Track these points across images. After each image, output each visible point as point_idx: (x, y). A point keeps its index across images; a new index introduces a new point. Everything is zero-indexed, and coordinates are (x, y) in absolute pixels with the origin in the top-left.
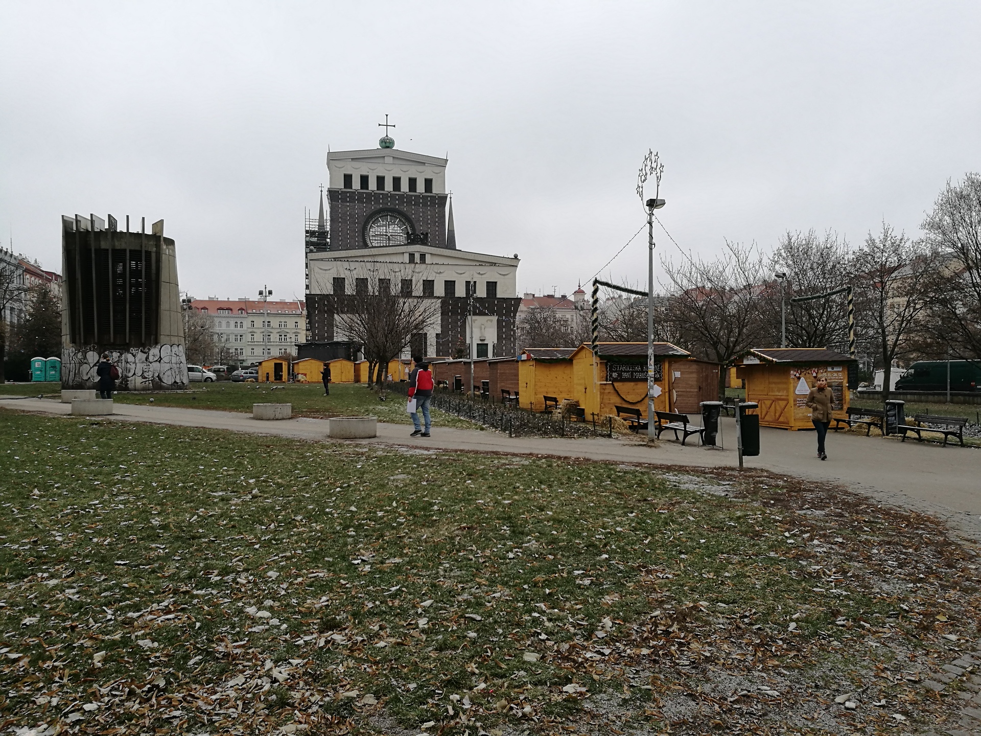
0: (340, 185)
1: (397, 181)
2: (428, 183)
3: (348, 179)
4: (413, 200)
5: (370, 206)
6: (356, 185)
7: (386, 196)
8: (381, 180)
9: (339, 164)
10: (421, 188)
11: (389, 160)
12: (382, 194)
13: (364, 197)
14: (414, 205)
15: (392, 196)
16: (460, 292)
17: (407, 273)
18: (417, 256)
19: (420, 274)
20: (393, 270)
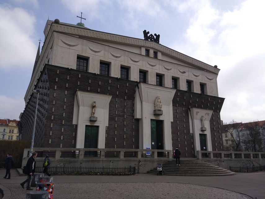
16: (183, 87)
17: (144, 64)
18: (152, 52)
19: (154, 68)
20: (133, 59)
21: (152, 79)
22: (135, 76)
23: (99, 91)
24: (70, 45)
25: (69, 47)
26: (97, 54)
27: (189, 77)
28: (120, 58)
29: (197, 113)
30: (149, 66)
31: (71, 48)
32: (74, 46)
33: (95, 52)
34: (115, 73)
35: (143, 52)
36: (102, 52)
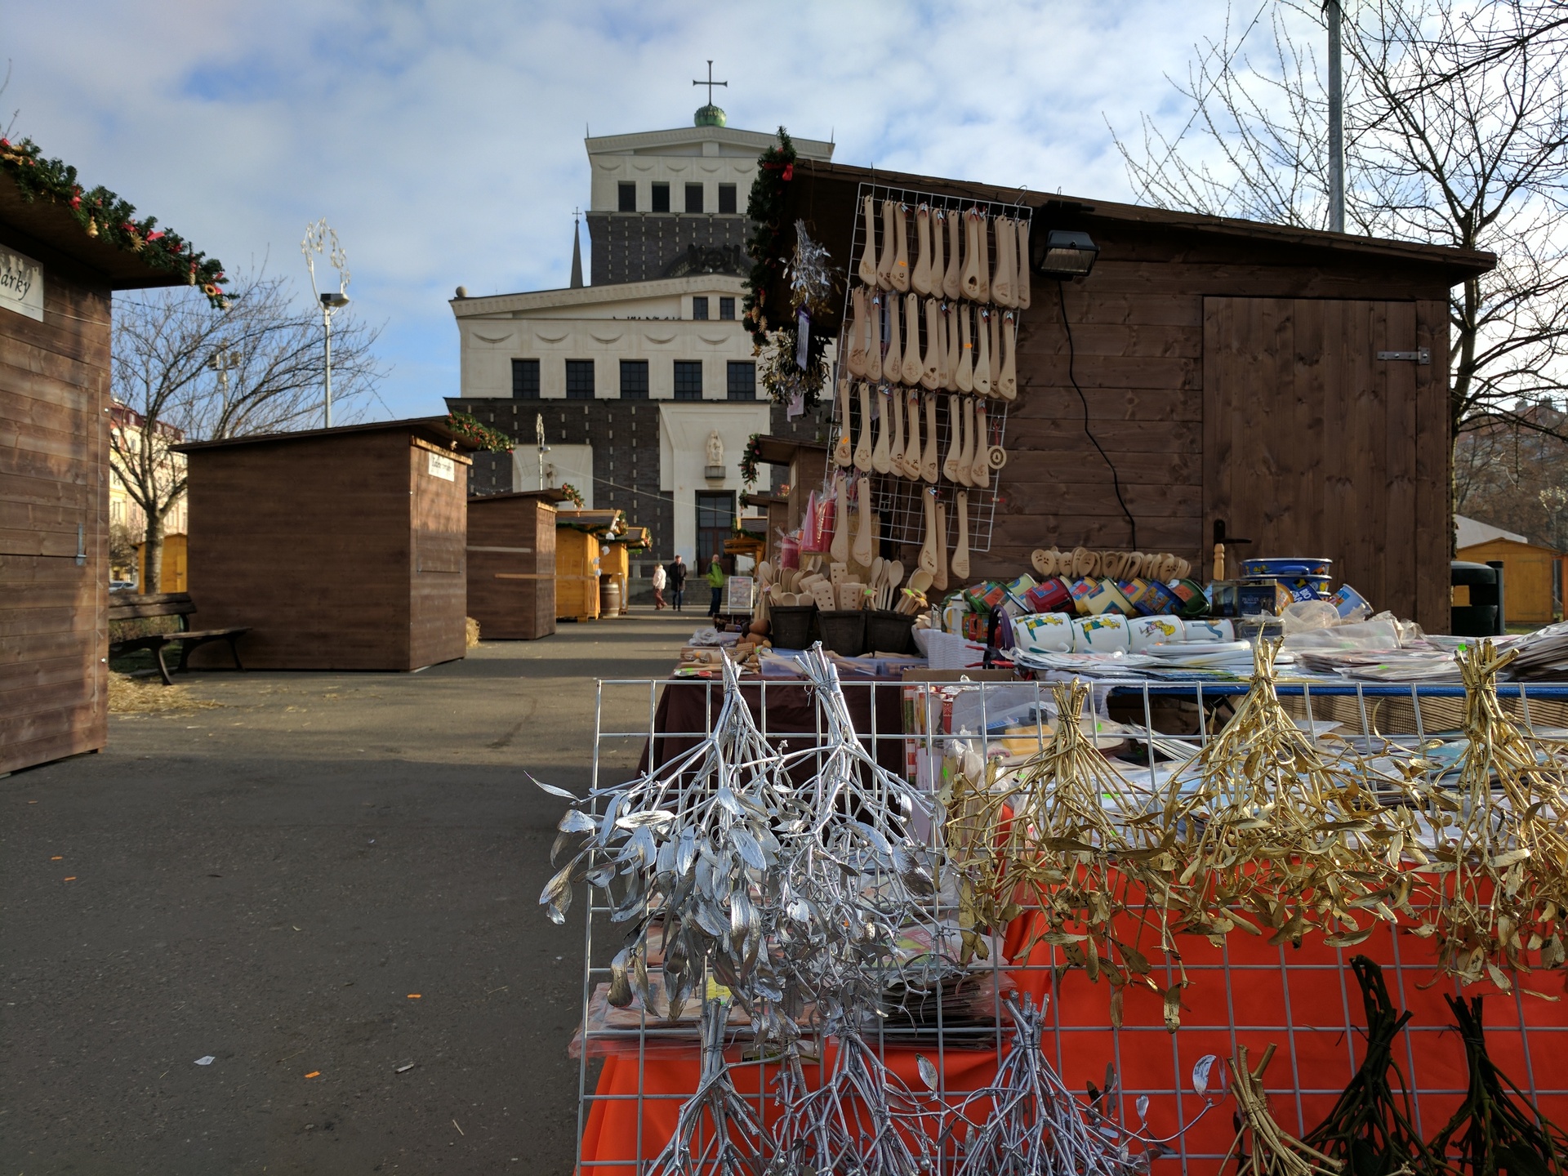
0: (612, 204)
1: (727, 192)
3: (627, 193)
5: (671, 245)
6: (644, 203)
8: (694, 194)
9: (608, 162)
11: (711, 149)
12: (696, 220)
13: (661, 229)
15: (717, 224)
17: (688, 343)
18: (713, 303)
19: (720, 347)
20: (653, 337)
21: (714, 383)
22: (661, 384)
23: (564, 436)
24: (494, 341)
25: (491, 345)
26: (556, 345)
28: (617, 343)
30: (704, 345)
31: (497, 345)
32: (501, 340)
33: (552, 341)
34: (607, 385)
35: (687, 307)
36: (570, 337)
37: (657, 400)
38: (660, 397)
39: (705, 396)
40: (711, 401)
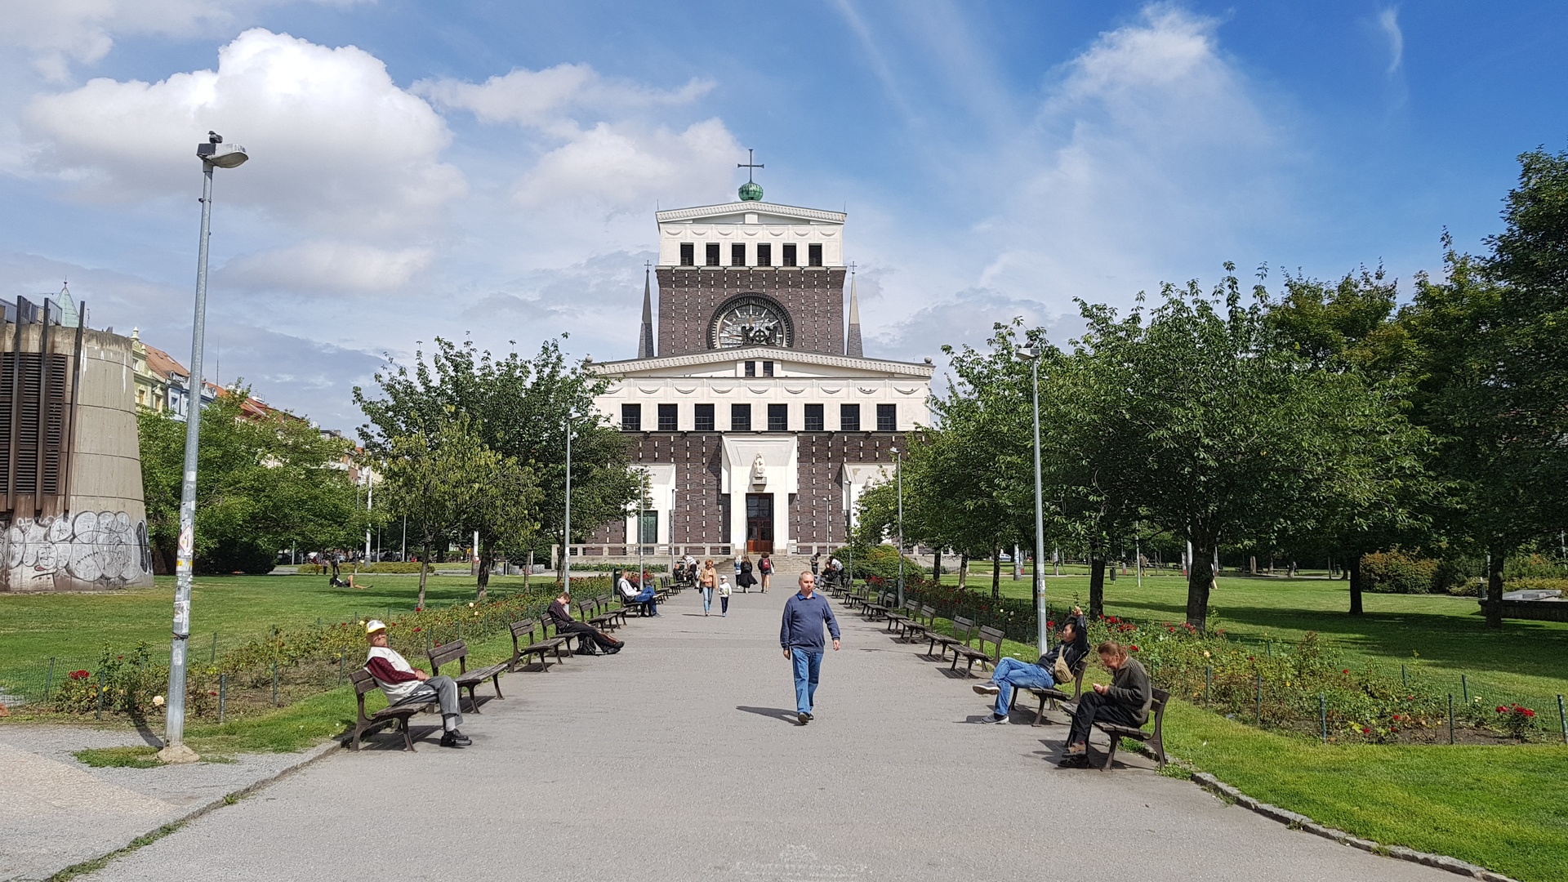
0: (674, 260)
1: (764, 251)
2: (815, 252)
3: (687, 250)
4: (792, 279)
5: (721, 290)
6: (700, 259)
7: (748, 273)
8: (738, 251)
9: (673, 228)
10: (803, 259)
11: (751, 219)
12: (740, 271)
13: (713, 278)
14: (792, 286)
15: (757, 274)
17: (742, 393)
18: (759, 366)
19: (763, 395)
20: (718, 389)
21: (759, 420)
22: (723, 420)
23: (657, 457)
26: (652, 395)
27: (849, 397)
28: (693, 393)
29: (855, 472)
30: (752, 395)
31: (613, 395)
32: (615, 392)
33: (650, 393)
34: (686, 421)
35: (741, 369)
36: (662, 388)
37: (720, 432)
38: (723, 430)
39: (752, 429)
40: (757, 432)
